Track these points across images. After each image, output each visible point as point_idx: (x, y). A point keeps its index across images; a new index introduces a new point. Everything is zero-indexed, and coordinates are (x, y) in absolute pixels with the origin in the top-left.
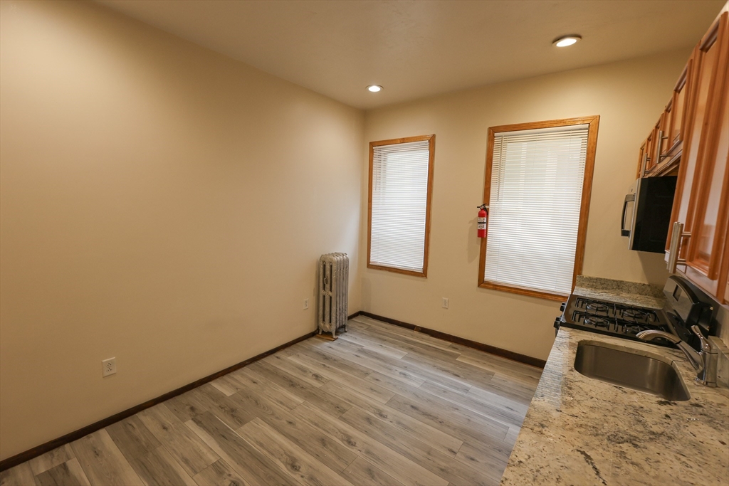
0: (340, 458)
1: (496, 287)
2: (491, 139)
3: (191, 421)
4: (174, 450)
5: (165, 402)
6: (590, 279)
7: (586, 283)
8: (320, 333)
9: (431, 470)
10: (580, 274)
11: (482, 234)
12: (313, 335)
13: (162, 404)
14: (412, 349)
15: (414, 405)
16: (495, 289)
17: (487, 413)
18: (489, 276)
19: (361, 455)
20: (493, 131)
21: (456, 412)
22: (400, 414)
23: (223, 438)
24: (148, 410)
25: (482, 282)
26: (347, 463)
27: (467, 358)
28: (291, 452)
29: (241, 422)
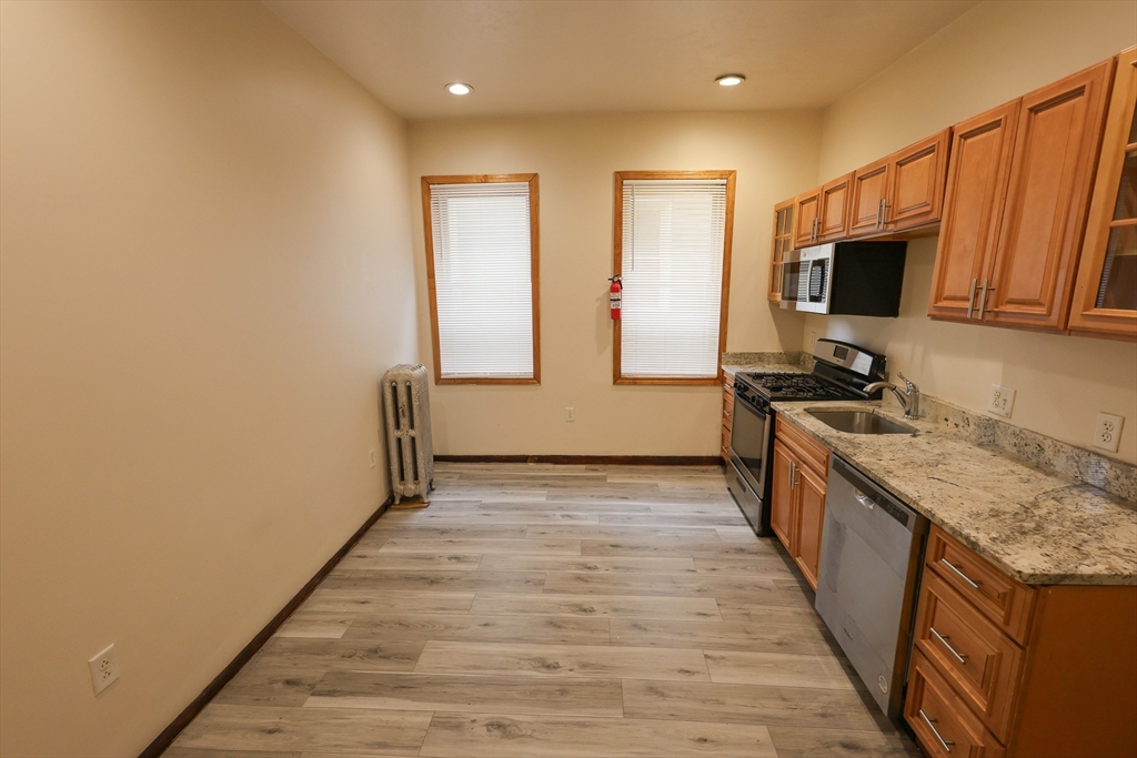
0: (592, 631)
1: (635, 381)
2: (619, 188)
3: (311, 699)
4: (336, 746)
5: (214, 700)
6: (735, 355)
7: (731, 360)
8: (397, 502)
9: (690, 596)
10: (725, 351)
11: (616, 315)
12: (386, 507)
13: (211, 706)
14: (546, 485)
15: (613, 543)
16: (635, 384)
17: (685, 524)
18: (627, 369)
19: (612, 616)
20: (621, 178)
21: (660, 534)
22: (607, 558)
23: (404, 690)
24: (190, 727)
25: (618, 378)
26: (605, 631)
27: (616, 476)
28: (527, 655)
29: (410, 657)
